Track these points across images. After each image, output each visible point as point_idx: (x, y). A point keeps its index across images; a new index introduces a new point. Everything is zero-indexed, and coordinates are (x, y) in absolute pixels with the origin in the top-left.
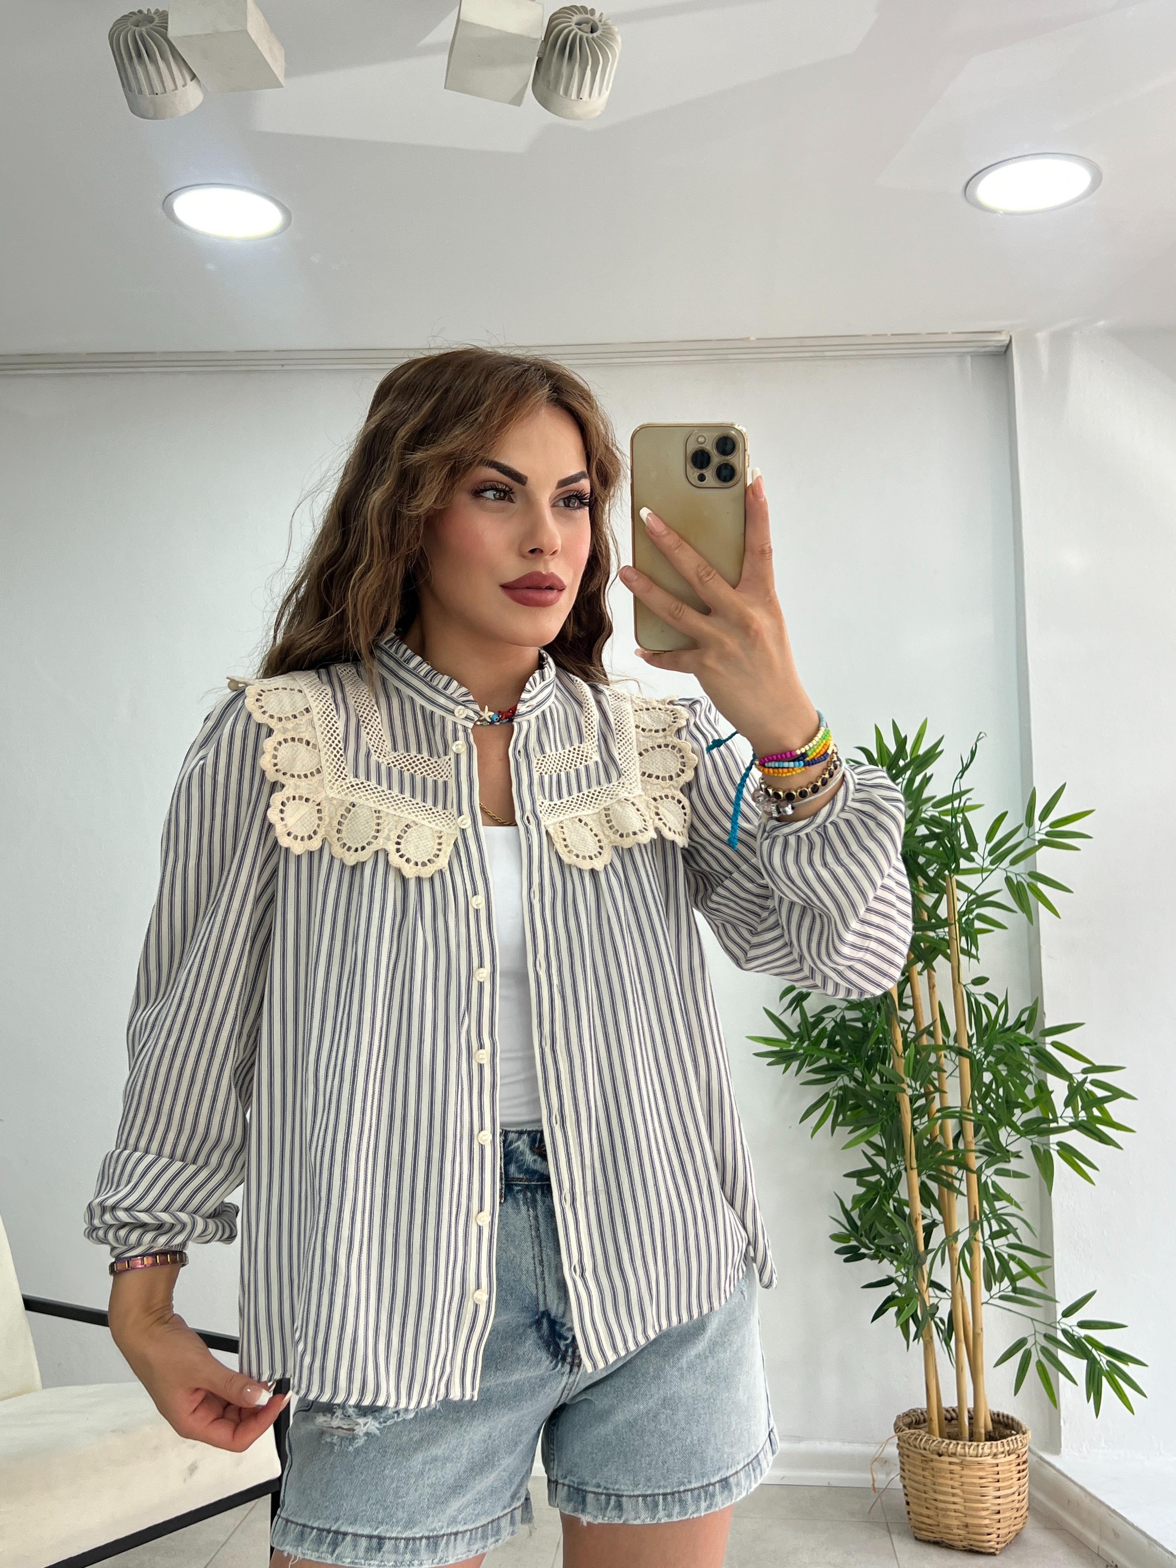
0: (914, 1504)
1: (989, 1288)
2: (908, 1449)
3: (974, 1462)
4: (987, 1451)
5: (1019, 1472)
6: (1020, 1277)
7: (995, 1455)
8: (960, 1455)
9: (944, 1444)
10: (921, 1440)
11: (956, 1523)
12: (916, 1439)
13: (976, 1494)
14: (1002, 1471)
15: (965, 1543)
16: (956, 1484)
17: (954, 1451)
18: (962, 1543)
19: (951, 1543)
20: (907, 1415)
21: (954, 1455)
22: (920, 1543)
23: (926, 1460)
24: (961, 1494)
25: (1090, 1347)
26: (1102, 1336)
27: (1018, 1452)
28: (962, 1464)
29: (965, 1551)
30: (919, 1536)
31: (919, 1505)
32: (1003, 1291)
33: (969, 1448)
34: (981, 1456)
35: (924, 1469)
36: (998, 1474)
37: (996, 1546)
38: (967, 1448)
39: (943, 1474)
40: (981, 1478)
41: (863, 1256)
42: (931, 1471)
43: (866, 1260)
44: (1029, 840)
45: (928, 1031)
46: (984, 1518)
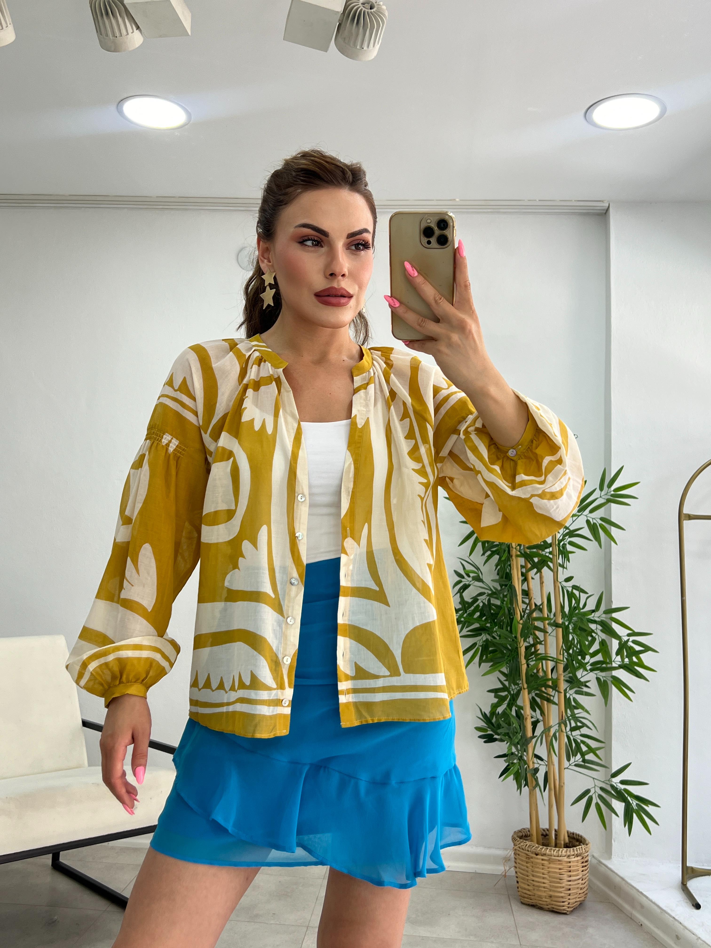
0: (522, 882)
1: (569, 759)
2: (519, 851)
3: (556, 860)
4: (564, 853)
5: (583, 867)
6: (587, 753)
7: (569, 856)
8: (548, 855)
9: (539, 848)
10: (526, 845)
11: (544, 894)
12: (524, 844)
13: (557, 878)
14: (573, 866)
15: (549, 907)
16: (546, 872)
17: (544, 852)
18: (548, 907)
19: (541, 906)
20: (520, 831)
21: (544, 855)
22: (524, 906)
23: (529, 857)
24: (548, 878)
25: (627, 796)
26: (634, 790)
27: (583, 855)
28: (549, 861)
29: (549, 911)
30: (524, 902)
31: (524, 883)
32: (577, 761)
33: (554, 852)
34: (560, 857)
35: (527, 863)
36: (570, 867)
37: (567, 909)
39: (538, 866)
40: (560, 869)
41: (495, 740)
42: (531, 864)
43: (497, 742)
44: (600, 499)
45: (539, 608)
46: (561, 892)
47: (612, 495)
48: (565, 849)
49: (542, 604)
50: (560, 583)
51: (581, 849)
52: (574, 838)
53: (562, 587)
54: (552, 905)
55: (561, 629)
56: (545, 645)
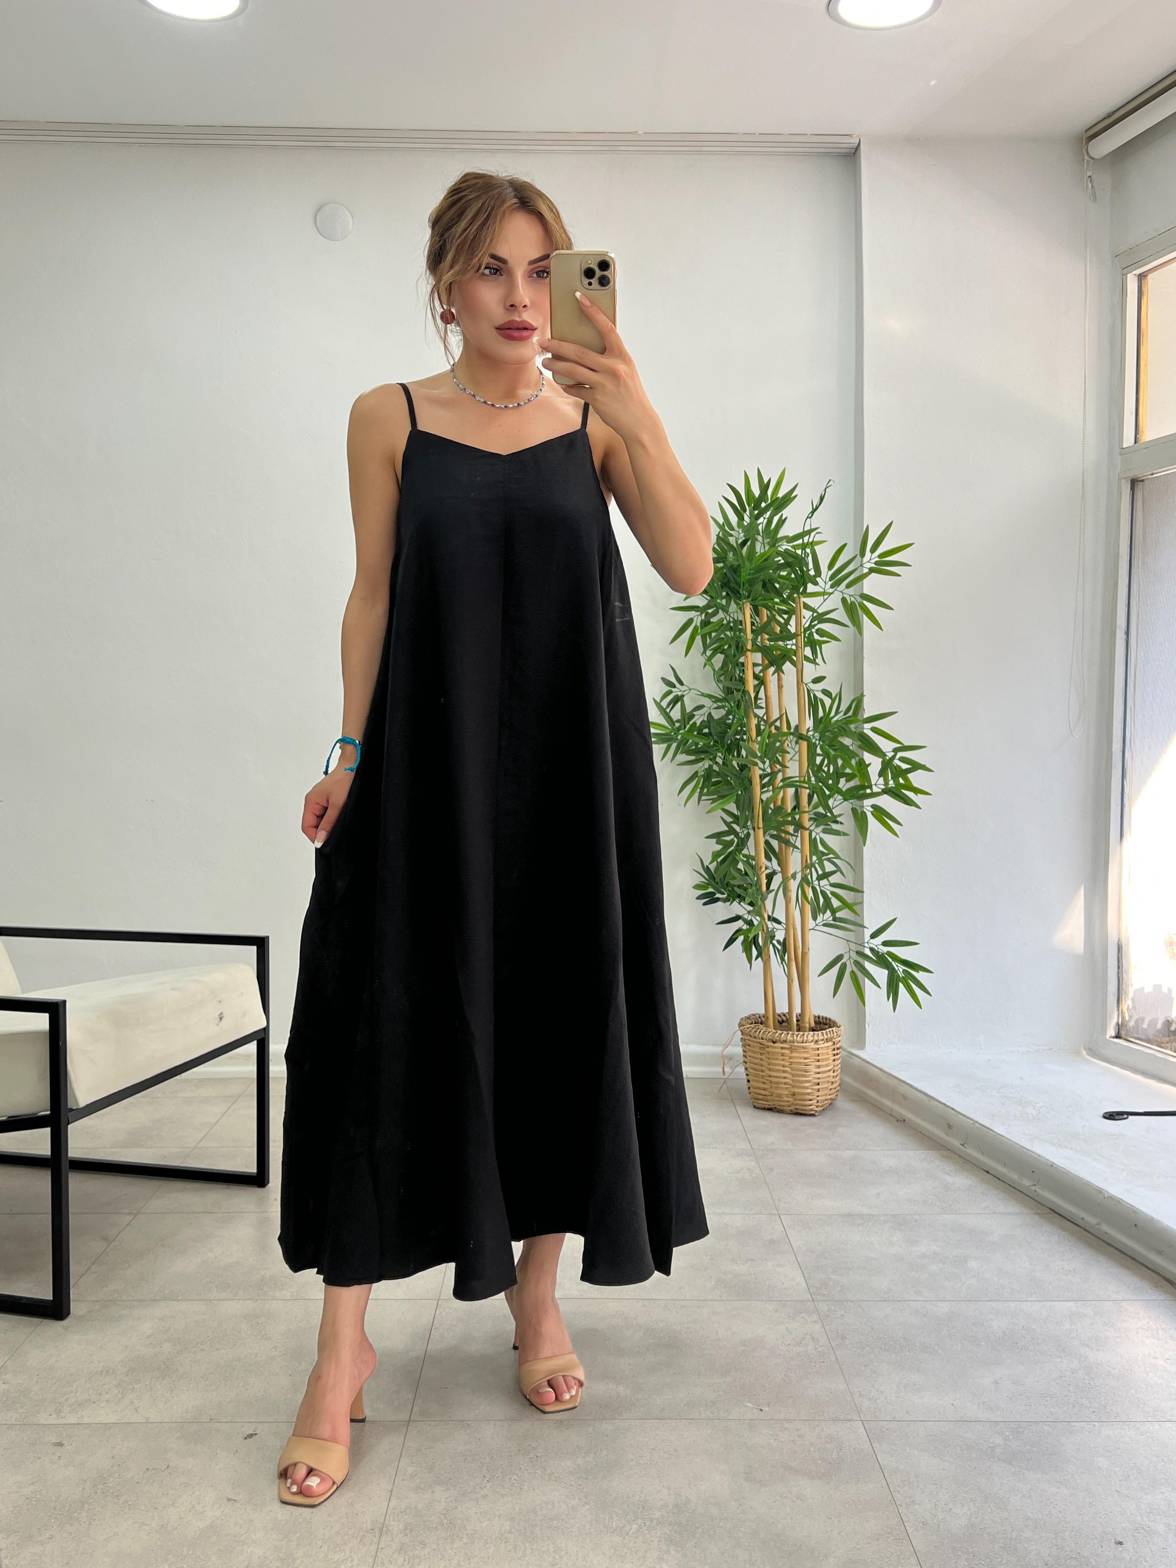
0: (754, 1081)
1: (815, 918)
2: (749, 1040)
3: (801, 1047)
4: (810, 1038)
5: (834, 1055)
6: (839, 909)
7: (817, 1041)
8: (790, 1042)
9: (778, 1034)
10: (760, 1032)
11: (787, 1092)
12: (756, 1031)
13: (801, 1070)
14: (822, 1054)
15: (792, 1108)
16: (787, 1064)
17: (785, 1039)
18: (790, 1108)
19: (781, 1108)
20: (749, 1017)
21: (785, 1041)
22: (757, 1110)
23: (763, 1047)
24: (790, 1071)
25: (891, 960)
26: (901, 952)
27: (834, 1040)
28: (791, 1049)
29: (792, 1114)
30: (757, 1105)
31: (757, 1081)
32: (826, 920)
33: (797, 1037)
34: (806, 1043)
35: (761, 1054)
36: (819, 1056)
37: (816, 1109)
38: (795, 1036)
39: (776, 1057)
40: (805, 1059)
41: (718, 900)
42: (767, 1055)
43: (720, 903)
44: (861, 568)
46: (807, 1088)
47: (876, 563)
48: (812, 1033)
50: (806, 685)
51: (832, 1032)
52: (822, 1021)
53: (808, 691)
54: (796, 1105)
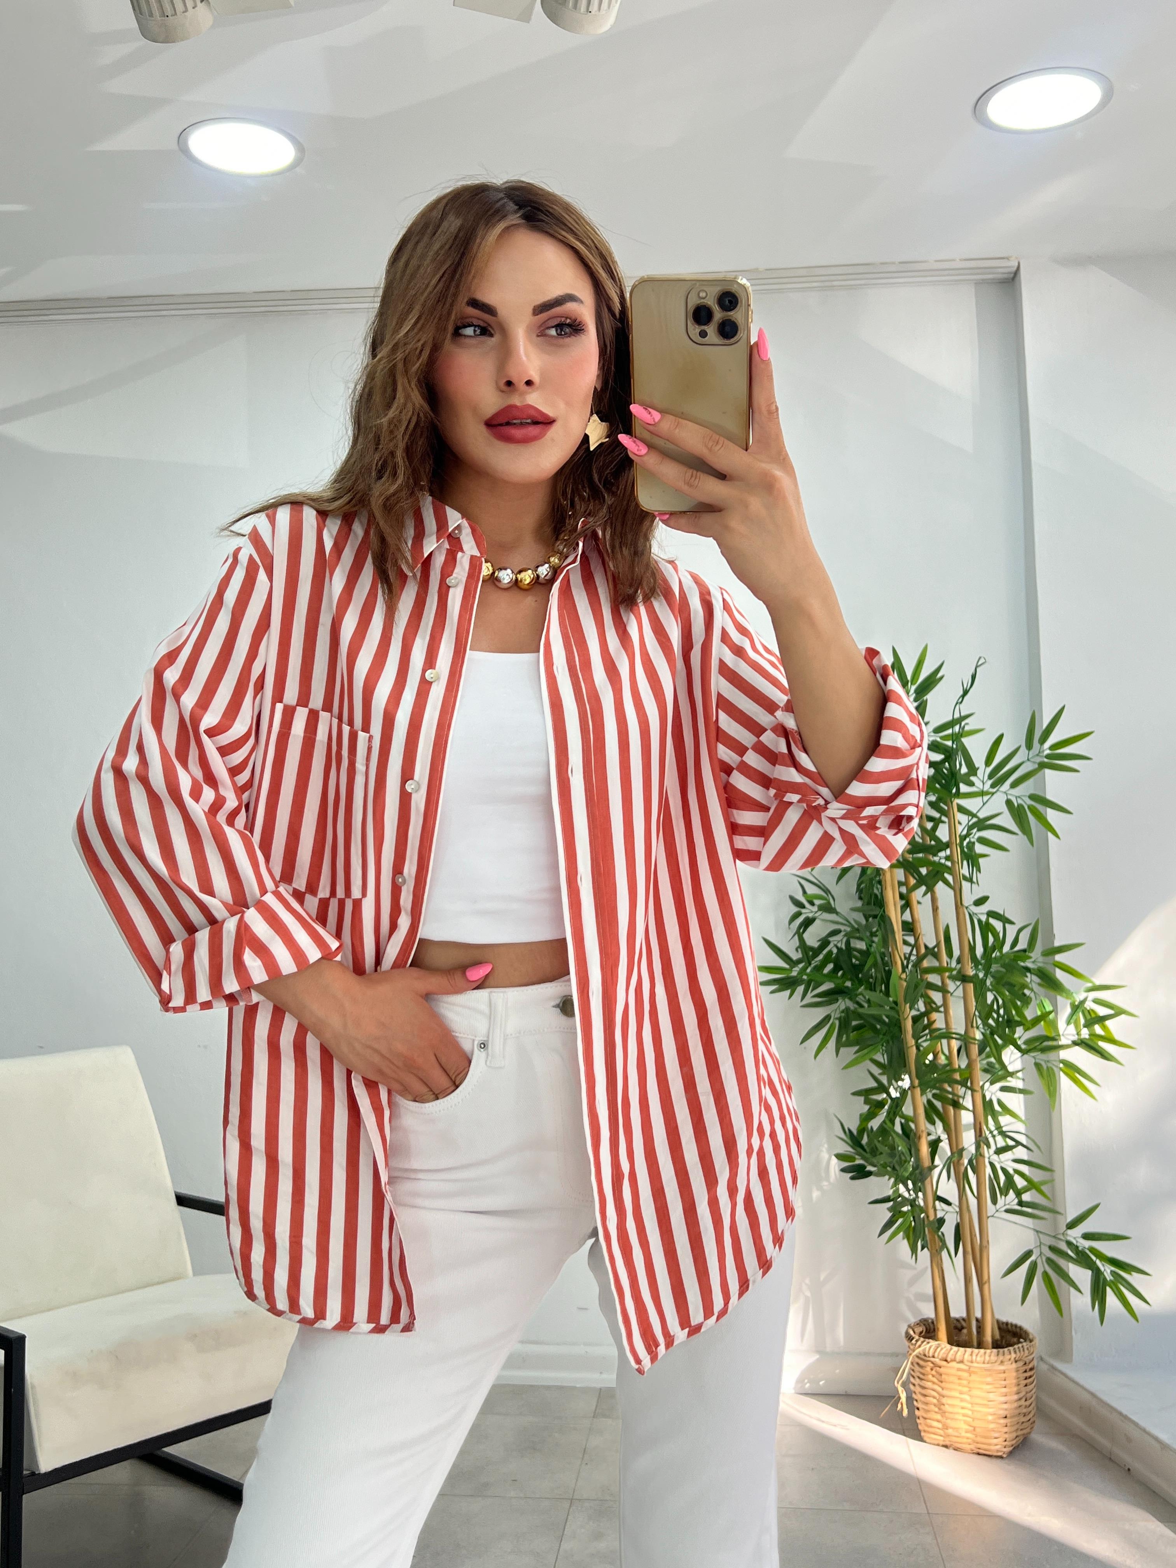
1: (994, 1201)
4: (994, 1358)
5: (1026, 1379)
6: (1026, 1190)
7: (1002, 1362)
8: (968, 1362)
9: (952, 1351)
10: (931, 1347)
11: (964, 1426)
15: (972, 1446)
16: (964, 1389)
17: (962, 1358)
18: (970, 1446)
19: (959, 1445)
20: (919, 1323)
21: (962, 1362)
25: (1094, 1258)
27: (1026, 1359)
28: (969, 1371)
29: (972, 1453)
32: (1008, 1204)
33: (976, 1355)
37: (1003, 1450)
39: (950, 1379)
41: (870, 1174)
43: (872, 1177)
44: (1028, 763)
45: (932, 952)
47: (1047, 757)
48: (995, 1351)
49: (938, 945)
50: (967, 908)
51: (1021, 1349)
52: (1009, 1331)
53: (970, 915)
54: (978, 1443)
55: (971, 987)
56: (946, 1013)
